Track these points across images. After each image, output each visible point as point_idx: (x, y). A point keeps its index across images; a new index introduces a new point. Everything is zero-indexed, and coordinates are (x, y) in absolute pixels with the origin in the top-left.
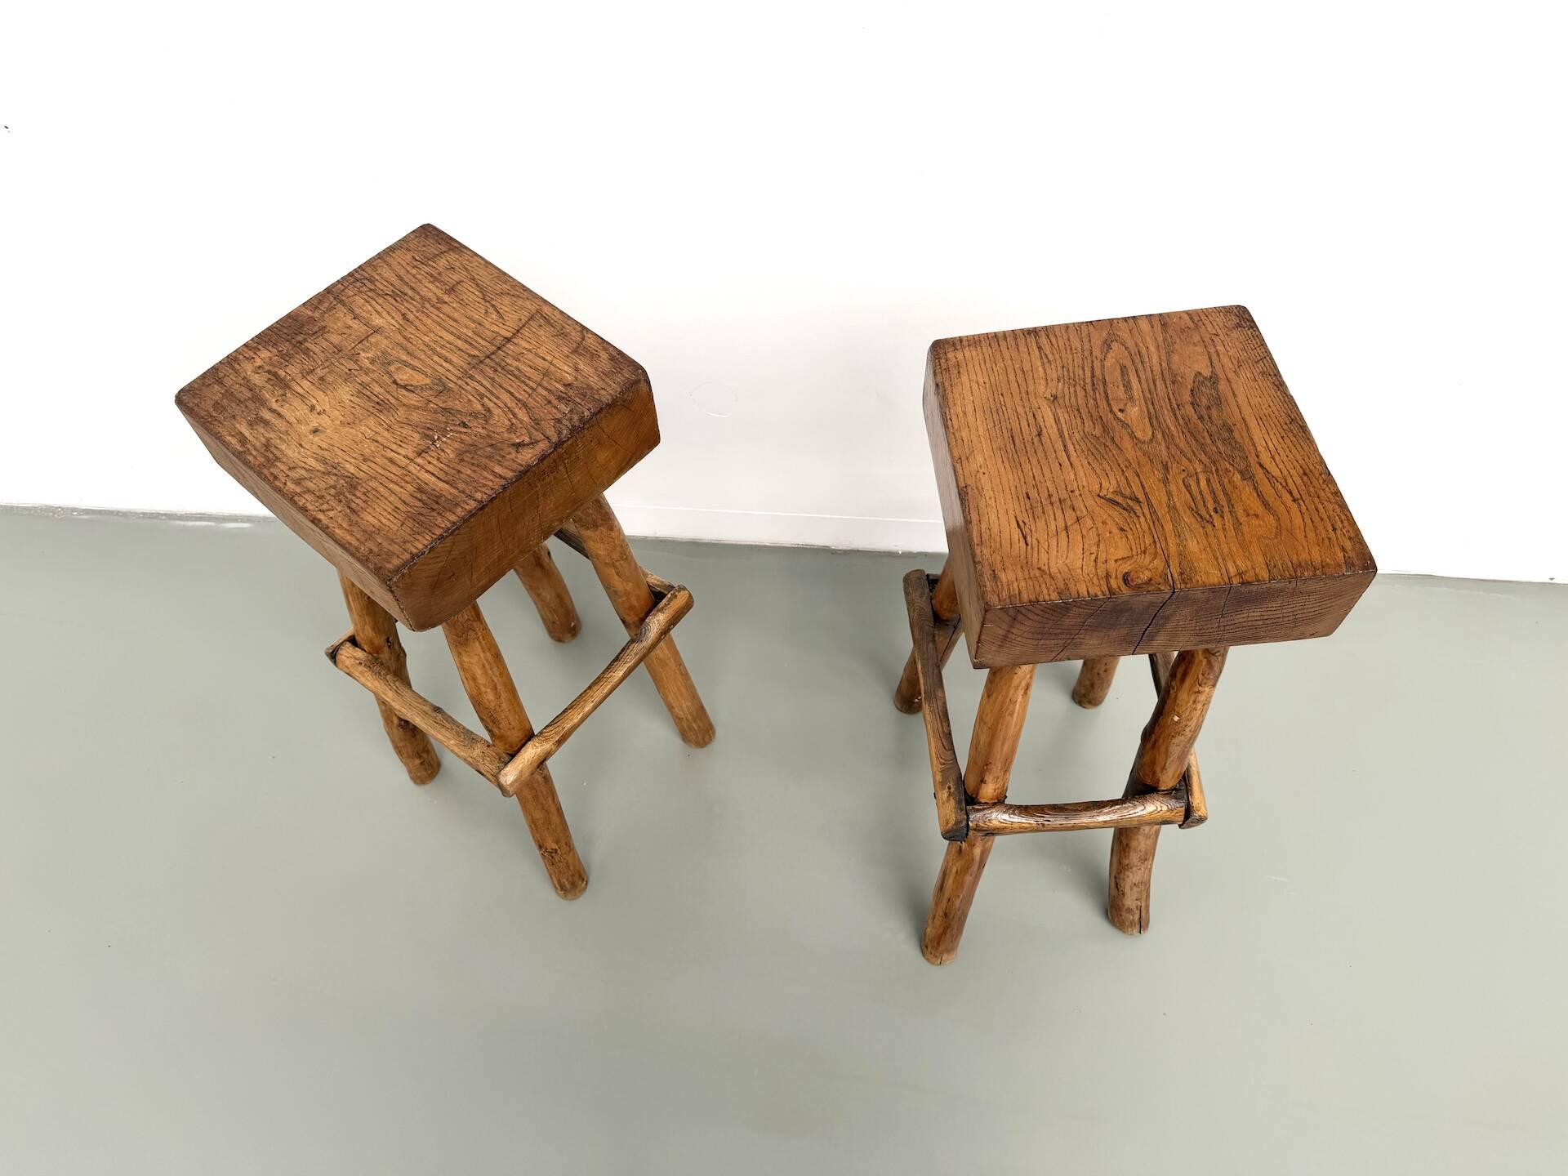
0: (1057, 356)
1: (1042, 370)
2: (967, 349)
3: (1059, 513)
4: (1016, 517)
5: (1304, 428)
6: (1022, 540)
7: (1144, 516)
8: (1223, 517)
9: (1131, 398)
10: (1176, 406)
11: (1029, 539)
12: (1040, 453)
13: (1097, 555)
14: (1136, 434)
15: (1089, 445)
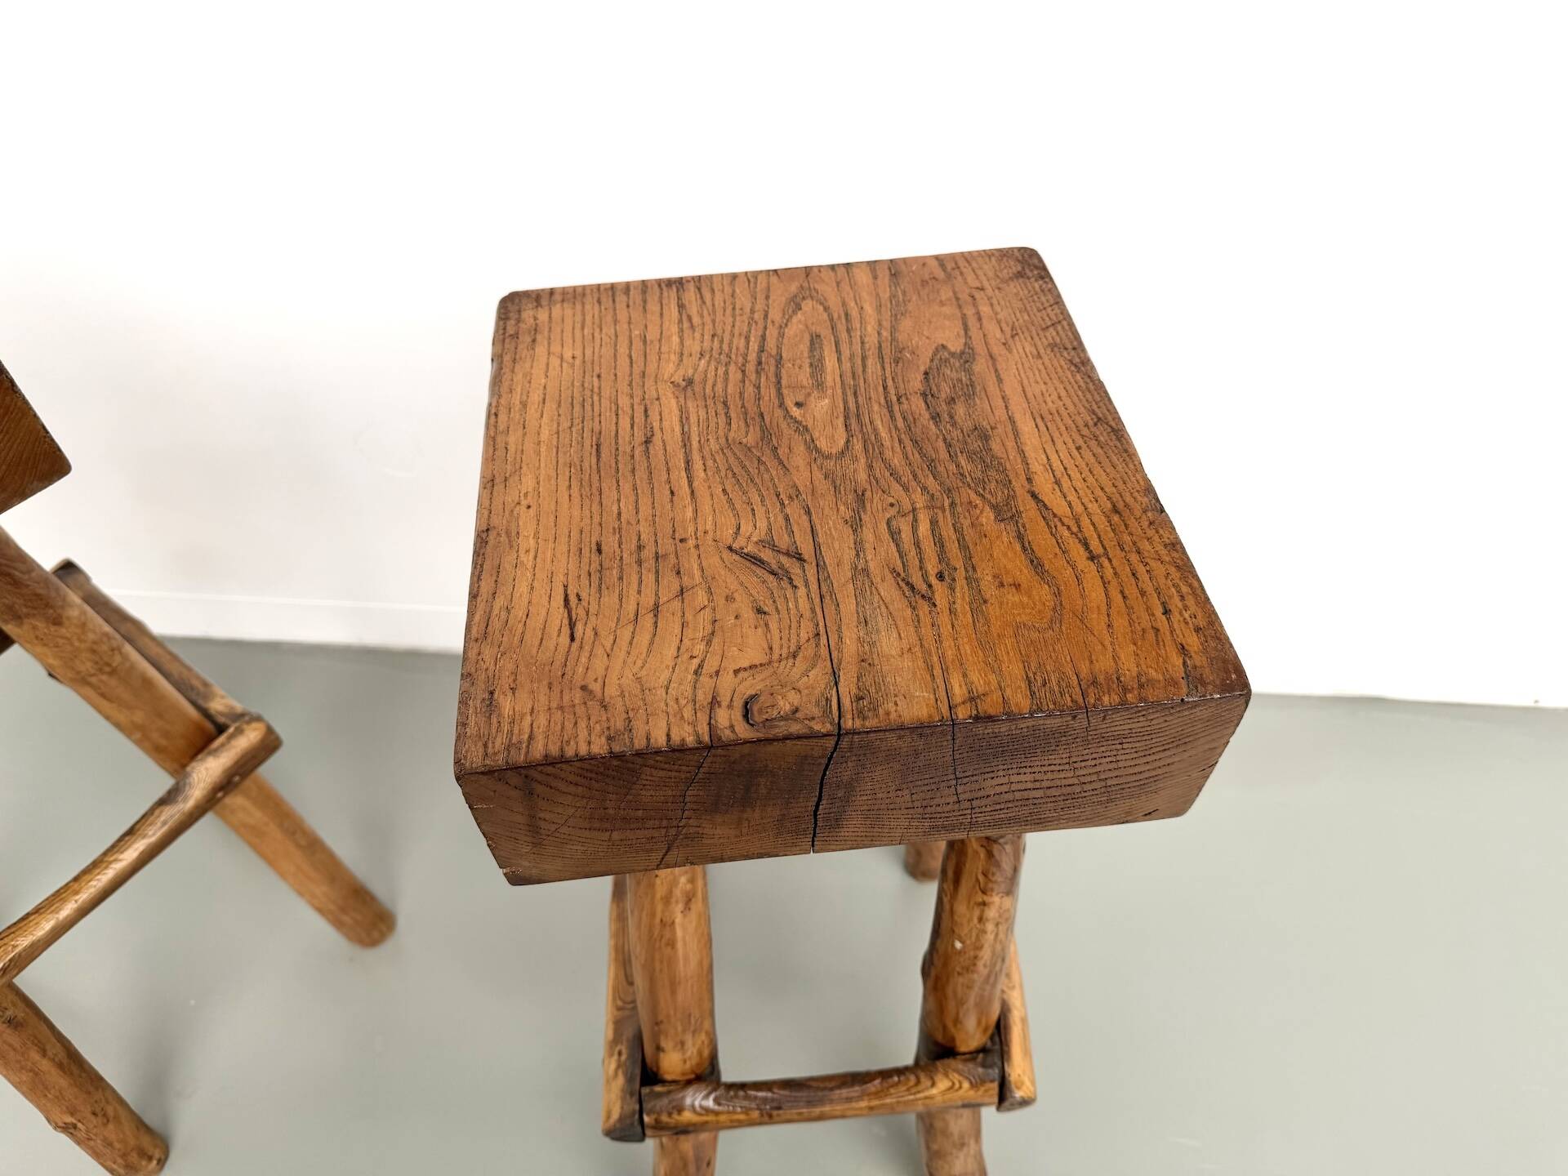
0: (708, 319)
1: (678, 340)
2: (558, 306)
3: (650, 578)
4: (566, 587)
5: (1118, 432)
6: (566, 631)
7: (807, 585)
8: (953, 589)
9: (820, 385)
10: (894, 399)
11: (579, 628)
13: (703, 661)
14: (818, 443)
15: (732, 460)
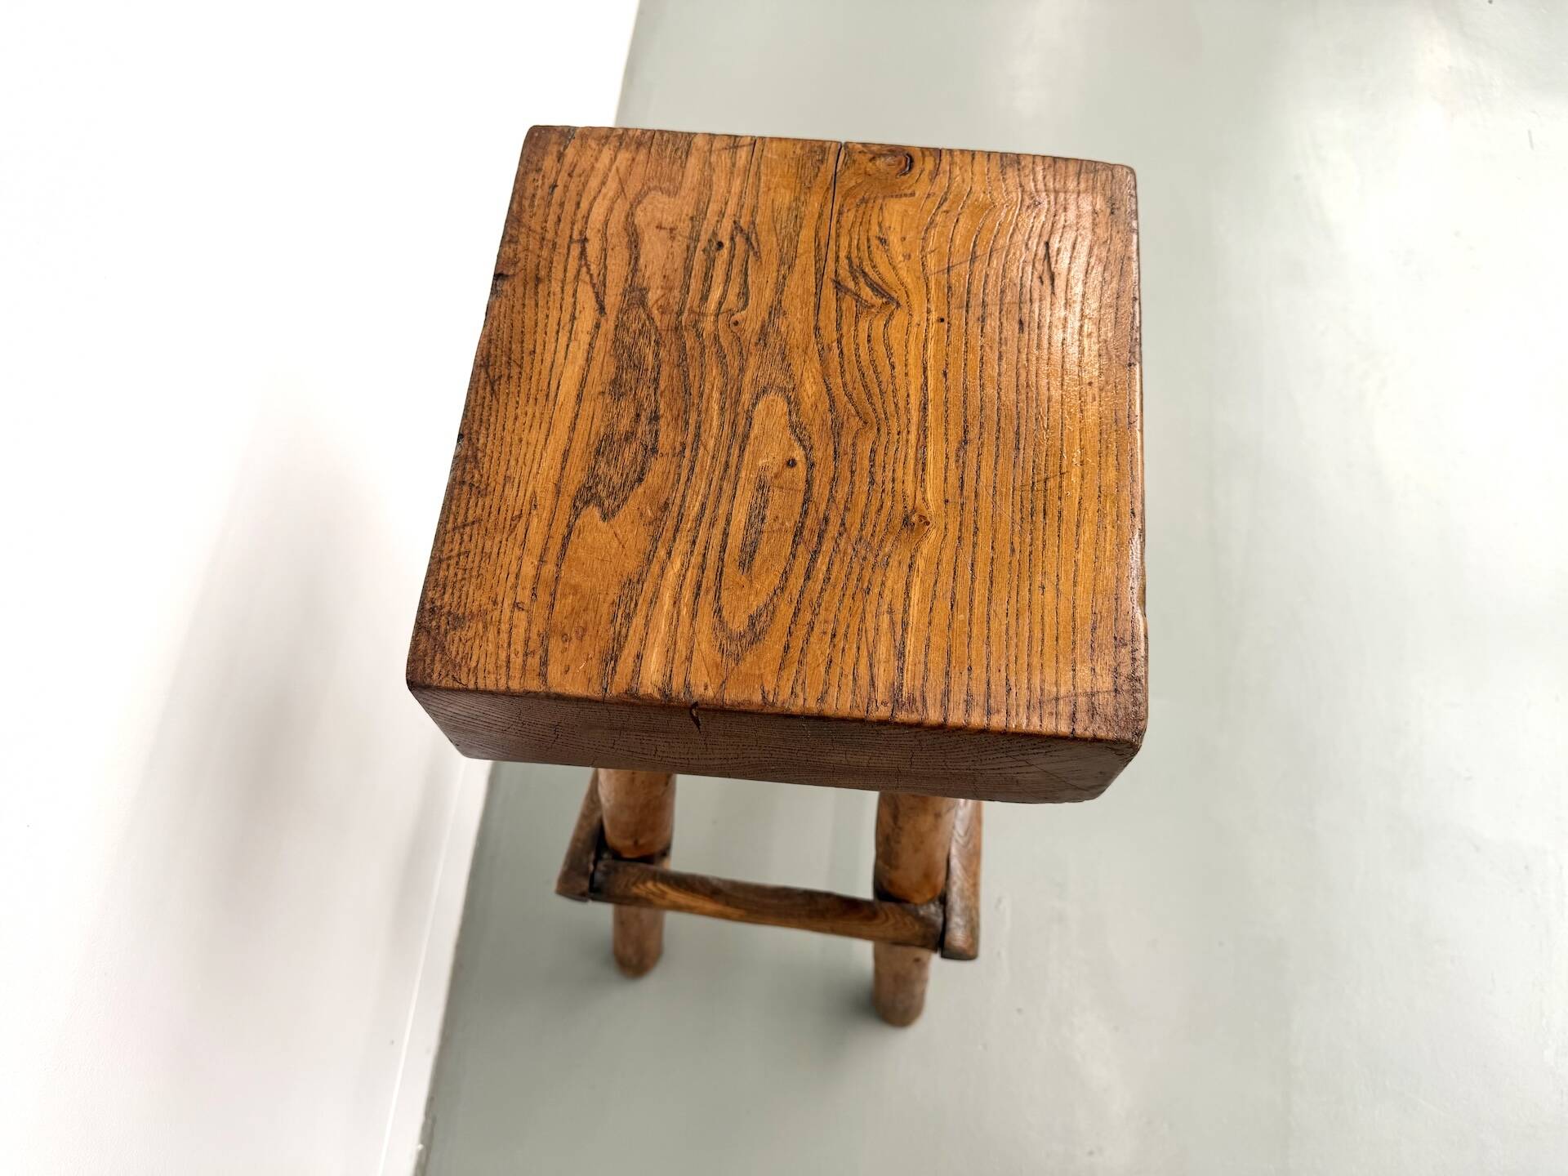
0: (870, 623)
1: (912, 594)
2: (1063, 692)
3: (977, 287)
4: (1053, 293)
5: (484, 363)
6: (1053, 252)
7: (837, 258)
9: (761, 487)
10: (687, 453)
11: (1042, 251)
12: (974, 402)
14: (786, 409)
15: (879, 405)
